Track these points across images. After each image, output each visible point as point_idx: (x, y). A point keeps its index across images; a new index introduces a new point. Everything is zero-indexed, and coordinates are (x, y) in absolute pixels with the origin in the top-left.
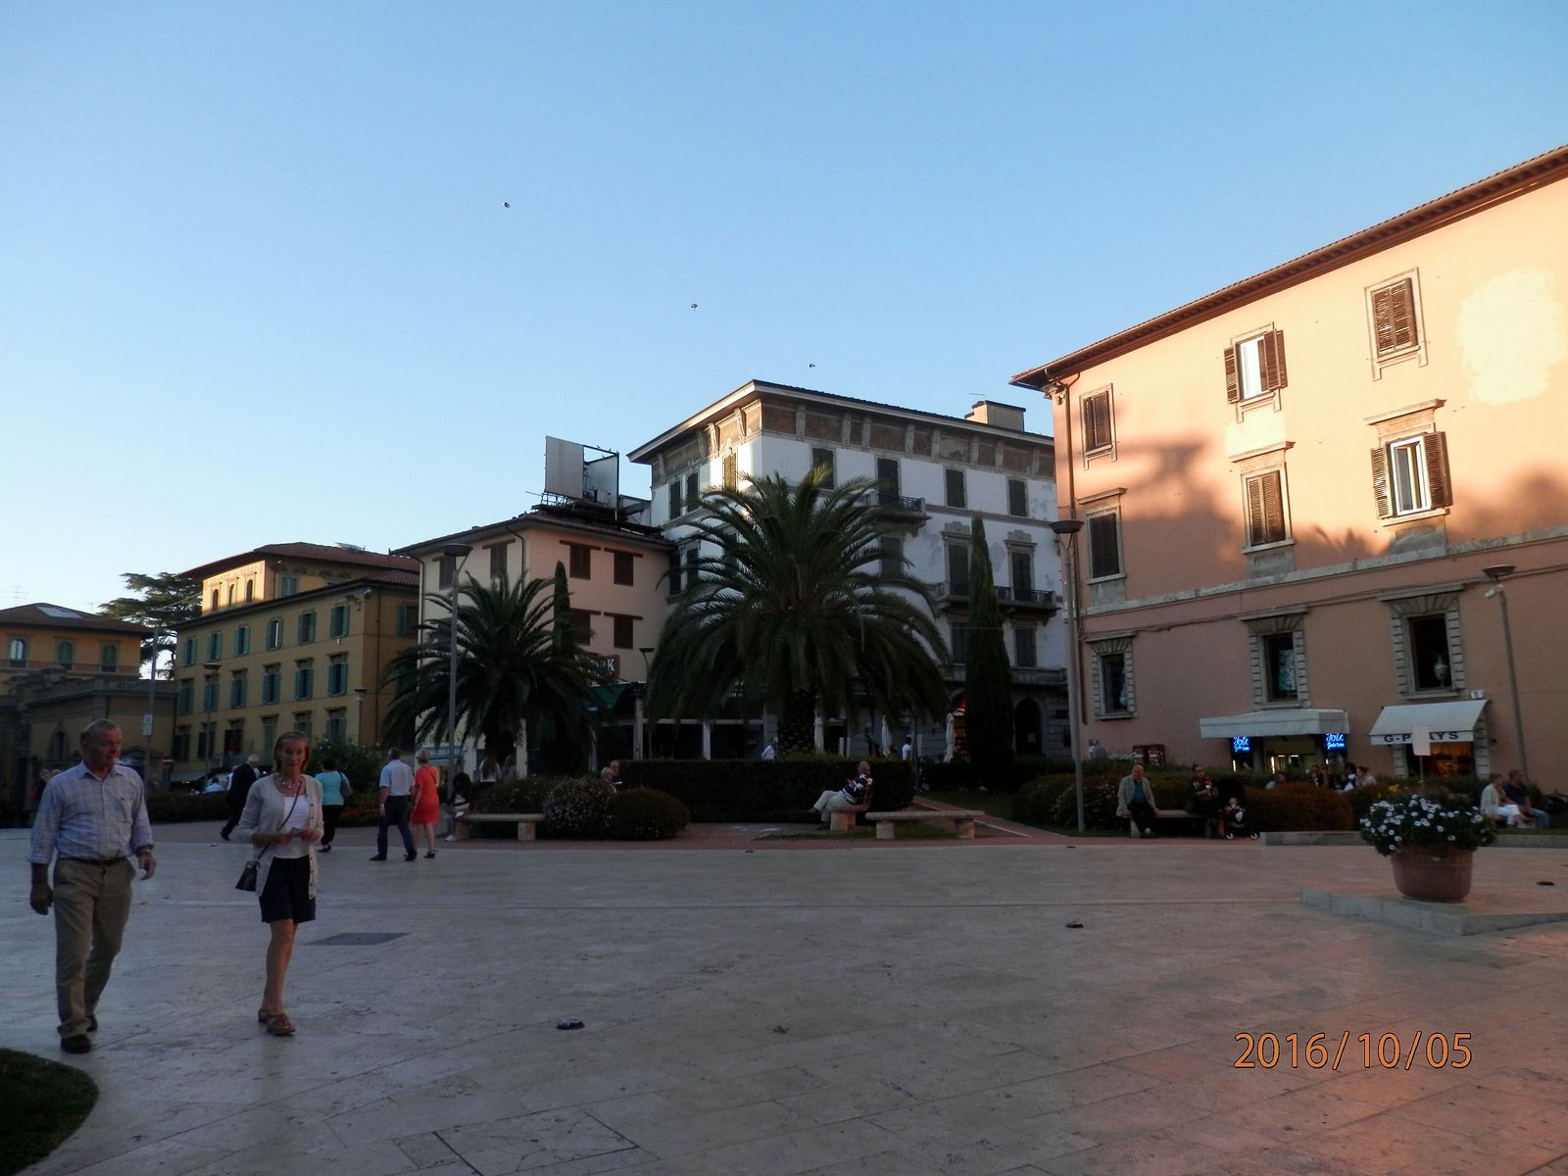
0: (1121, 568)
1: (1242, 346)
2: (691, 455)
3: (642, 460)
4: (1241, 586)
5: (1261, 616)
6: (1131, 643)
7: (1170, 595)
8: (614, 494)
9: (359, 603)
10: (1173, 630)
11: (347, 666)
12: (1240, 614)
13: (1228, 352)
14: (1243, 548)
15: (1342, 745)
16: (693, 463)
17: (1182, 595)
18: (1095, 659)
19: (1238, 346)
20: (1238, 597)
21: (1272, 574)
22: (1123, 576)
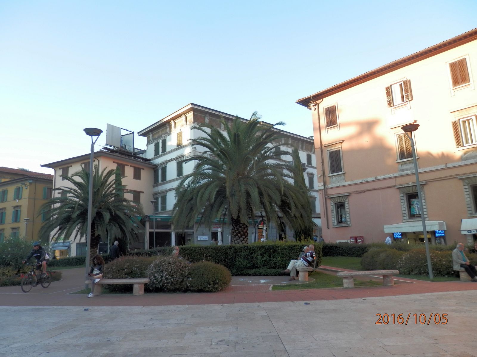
0: (343, 170)
1: (393, 86)
2: (163, 132)
3: (143, 135)
4: (395, 175)
5: (406, 186)
6: (348, 197)
7: (364, 179)
8: (132, 147)
9: (27, 186)
10: (366, 193)
11: (21, 211)
12: (396, 185)
13: (387, 89)
14: (397, 161)
15: (443, 235)
16: (164, 135)
17: (370, 179)
18: (332, 204)
19: (391, 86)
20: (394, 179)
21: (409, 170)
22: (344, 172)
